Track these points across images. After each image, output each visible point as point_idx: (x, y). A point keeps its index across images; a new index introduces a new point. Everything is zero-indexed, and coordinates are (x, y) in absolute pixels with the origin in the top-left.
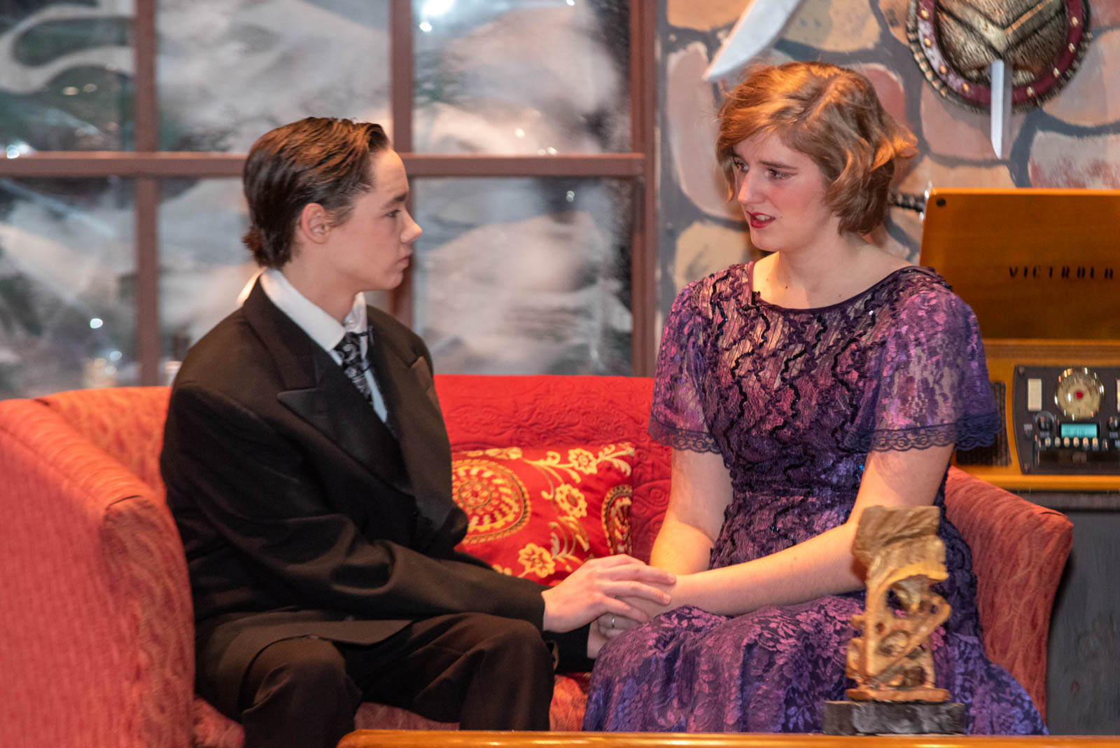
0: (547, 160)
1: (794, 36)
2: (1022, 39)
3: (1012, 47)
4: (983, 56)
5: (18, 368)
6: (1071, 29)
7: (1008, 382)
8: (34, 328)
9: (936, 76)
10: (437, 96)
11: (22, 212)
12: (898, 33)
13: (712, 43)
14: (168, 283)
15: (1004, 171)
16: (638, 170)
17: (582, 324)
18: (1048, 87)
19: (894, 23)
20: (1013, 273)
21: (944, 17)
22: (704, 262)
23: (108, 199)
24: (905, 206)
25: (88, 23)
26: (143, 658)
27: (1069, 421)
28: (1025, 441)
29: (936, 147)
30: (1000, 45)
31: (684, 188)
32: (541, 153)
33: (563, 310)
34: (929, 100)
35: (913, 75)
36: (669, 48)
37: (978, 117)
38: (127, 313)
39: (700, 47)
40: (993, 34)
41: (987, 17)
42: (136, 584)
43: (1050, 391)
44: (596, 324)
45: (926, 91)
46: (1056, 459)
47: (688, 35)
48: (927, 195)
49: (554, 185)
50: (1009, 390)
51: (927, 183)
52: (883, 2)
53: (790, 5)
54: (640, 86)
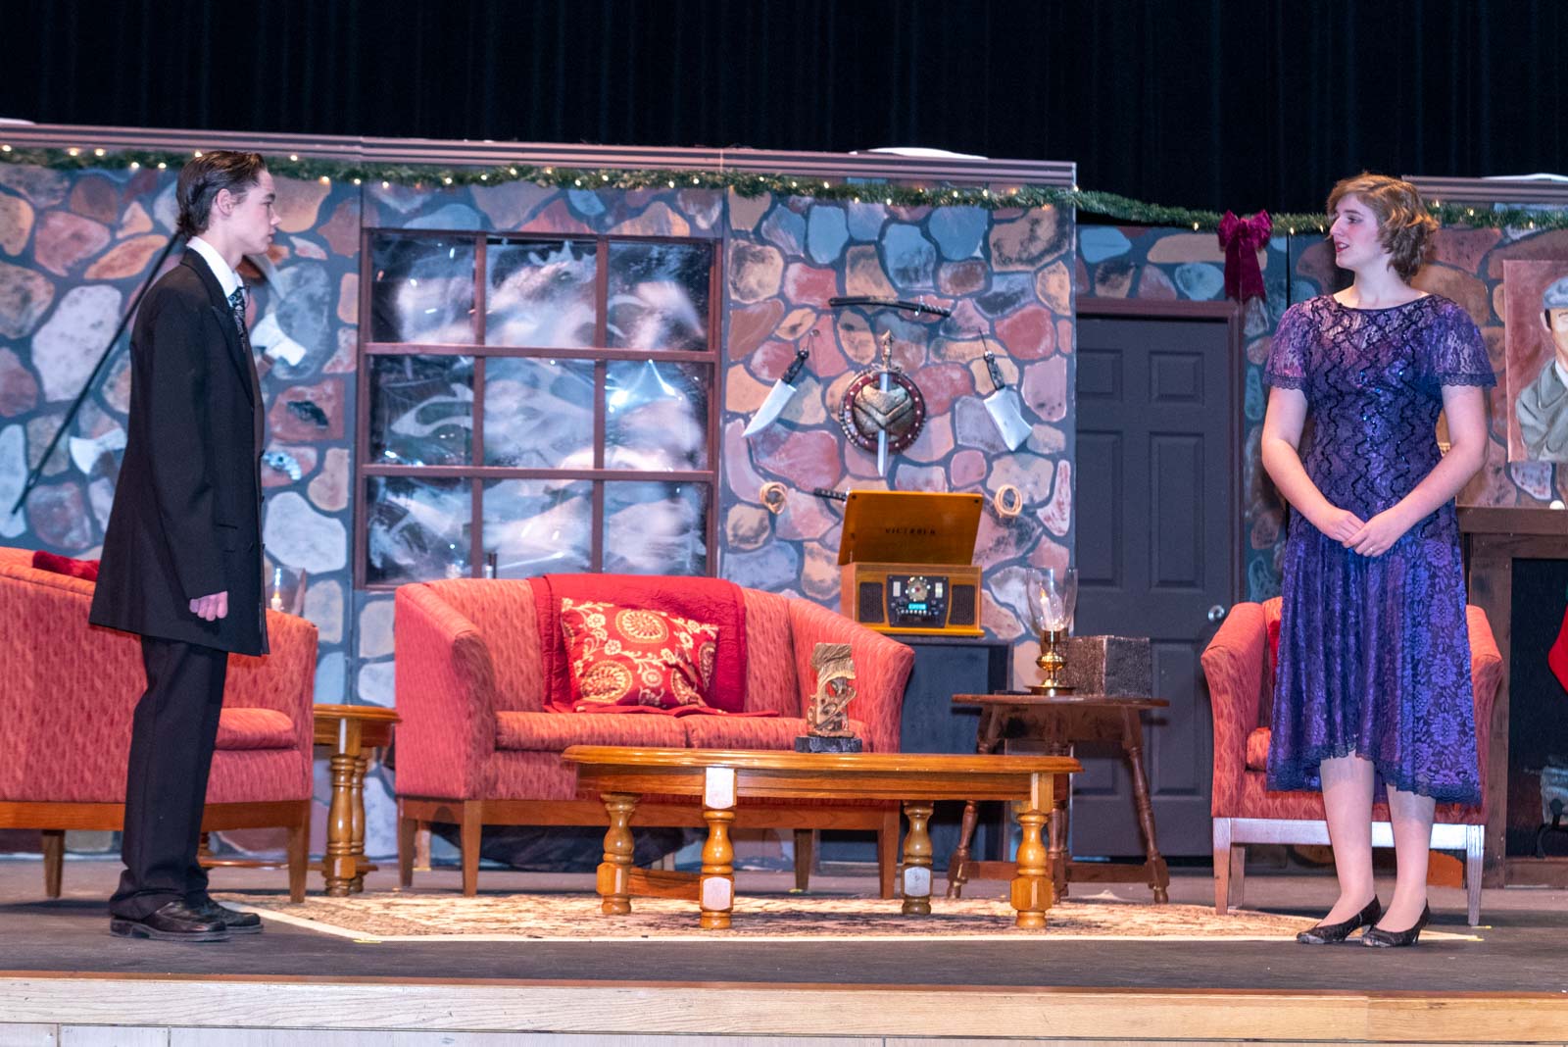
0: (668, 474)
1: (784, 417)
2: (893, 420)
3: (888, 424)
4: (876, 428)
5: (416, 567)
6: (916, 416)
7: (885, 584)
8: (423, 548)
9: (853, 437)
10: (615, 442)
11: (419, 493)
12: (835, 416)
13: (747, 420)
14: (486, 528)
15: (884, 483)
16: (710, 479)
17: (683, 552)
18: (906, 444)
19: (833, 412)
20: (887, 531)
21: (857, 409)
22: (741, 522)
23: (459, 488)
24: (837, 498)
25: (452, 405)
26: (472, 708)
27: (912, 602)
28: (892, 611)
29: (852, 469)
30: (883, 423)
31: (732, 487)
32: (665, 470)
33: (673, 544)
34: (849, 449)
35: (842, 437)
36: (726, 421)
37: (872, 457)
38: (467, 542)
39: (741, 421)
40: (880, 418)
41: (877, 410)
42: (469, 673)
43: (904, 587)
44: (689, 551)
45: (847, 443)
46: (907, 620)
47: (736, 415)
48: (847, 493)
49: (670, 486)
50: (885, 587)
51: (848, 487)
52: (829, 401)
53: (784, 402)
54: (712, 439)
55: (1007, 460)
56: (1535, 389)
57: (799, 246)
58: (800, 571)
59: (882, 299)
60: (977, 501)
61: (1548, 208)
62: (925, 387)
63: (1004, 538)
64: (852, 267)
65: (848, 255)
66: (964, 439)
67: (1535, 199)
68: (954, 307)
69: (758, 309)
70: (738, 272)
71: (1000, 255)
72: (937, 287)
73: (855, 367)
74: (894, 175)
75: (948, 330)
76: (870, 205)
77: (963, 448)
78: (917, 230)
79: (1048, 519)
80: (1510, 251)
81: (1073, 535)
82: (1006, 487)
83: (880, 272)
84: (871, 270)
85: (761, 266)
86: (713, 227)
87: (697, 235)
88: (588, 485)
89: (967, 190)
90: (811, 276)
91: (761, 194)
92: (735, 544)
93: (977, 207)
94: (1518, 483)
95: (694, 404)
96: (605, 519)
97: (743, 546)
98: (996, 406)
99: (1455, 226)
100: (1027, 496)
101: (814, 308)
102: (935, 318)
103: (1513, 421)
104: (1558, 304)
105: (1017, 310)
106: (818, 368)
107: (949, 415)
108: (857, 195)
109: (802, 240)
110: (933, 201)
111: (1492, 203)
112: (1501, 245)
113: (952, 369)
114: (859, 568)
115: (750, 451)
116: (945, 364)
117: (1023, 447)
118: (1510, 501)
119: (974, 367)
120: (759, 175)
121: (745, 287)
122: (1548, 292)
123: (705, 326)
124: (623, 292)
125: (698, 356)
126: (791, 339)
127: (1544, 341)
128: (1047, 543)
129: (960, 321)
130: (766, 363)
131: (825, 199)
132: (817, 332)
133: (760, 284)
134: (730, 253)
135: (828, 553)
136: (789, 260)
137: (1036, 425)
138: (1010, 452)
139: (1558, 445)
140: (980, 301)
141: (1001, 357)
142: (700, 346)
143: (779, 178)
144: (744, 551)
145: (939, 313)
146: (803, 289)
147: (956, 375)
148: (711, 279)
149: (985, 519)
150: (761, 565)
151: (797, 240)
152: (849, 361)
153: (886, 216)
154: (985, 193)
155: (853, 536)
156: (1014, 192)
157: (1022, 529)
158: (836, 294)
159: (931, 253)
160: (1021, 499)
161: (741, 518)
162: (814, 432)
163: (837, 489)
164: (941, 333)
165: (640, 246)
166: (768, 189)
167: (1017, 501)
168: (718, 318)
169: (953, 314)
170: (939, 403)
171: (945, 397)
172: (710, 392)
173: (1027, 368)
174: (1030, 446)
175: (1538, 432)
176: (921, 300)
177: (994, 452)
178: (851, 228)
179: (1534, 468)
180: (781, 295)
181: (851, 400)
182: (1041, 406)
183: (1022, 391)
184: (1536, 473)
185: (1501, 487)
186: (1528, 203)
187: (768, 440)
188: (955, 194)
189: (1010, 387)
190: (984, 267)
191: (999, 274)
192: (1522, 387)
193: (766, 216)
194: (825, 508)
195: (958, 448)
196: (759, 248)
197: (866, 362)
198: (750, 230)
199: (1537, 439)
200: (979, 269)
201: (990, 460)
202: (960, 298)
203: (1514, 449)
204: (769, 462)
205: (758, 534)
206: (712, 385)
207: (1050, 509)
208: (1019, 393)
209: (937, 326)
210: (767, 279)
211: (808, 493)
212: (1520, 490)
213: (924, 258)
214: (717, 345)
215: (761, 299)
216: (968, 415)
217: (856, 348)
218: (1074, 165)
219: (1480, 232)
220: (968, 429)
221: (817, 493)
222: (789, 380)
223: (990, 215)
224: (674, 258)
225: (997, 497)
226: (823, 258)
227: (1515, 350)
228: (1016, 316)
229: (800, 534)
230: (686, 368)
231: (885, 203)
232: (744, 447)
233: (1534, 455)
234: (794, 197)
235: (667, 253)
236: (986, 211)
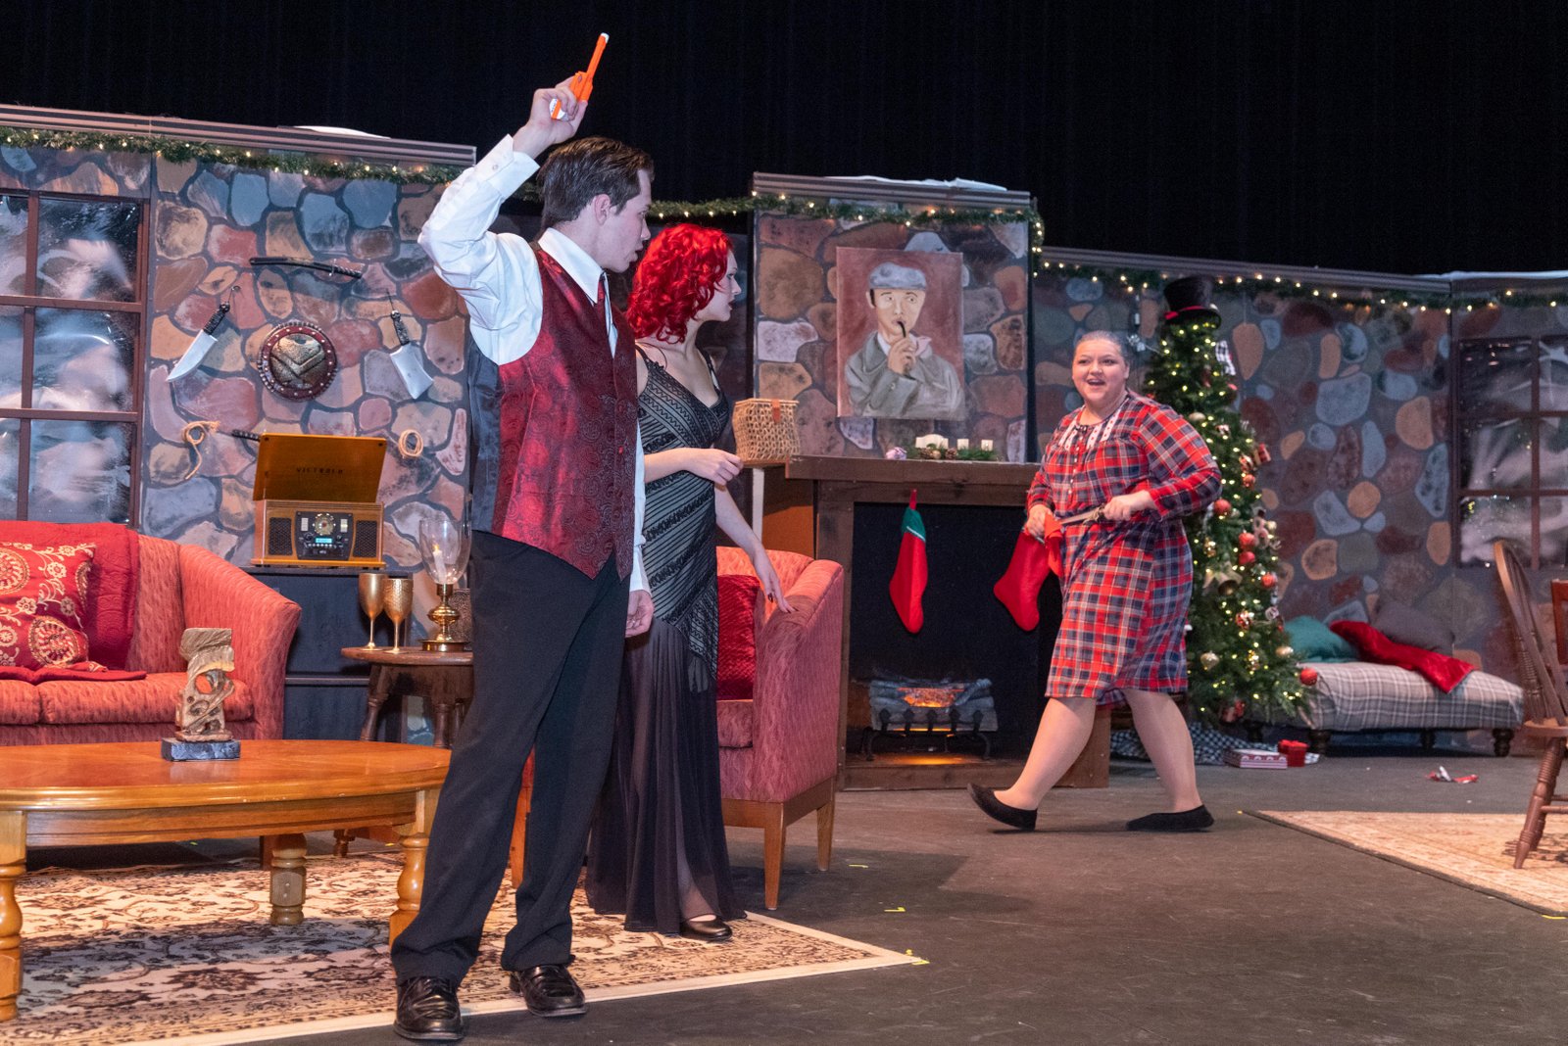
0: (94, 414)
1: (205, 364)
2: (307, 370)
3: (302, 373)
4: (291, 377)
6: (328, 366)
7: (293, 520)
9: (269, 384)
10: (45, 384)
12: (253, 365)
13: (170, 366)
15: (298, 426)
16: (134, 420)
17: (107, 486)
18: (318, 391)
19: (252, 360)
20: (298, 471)
21: (274, 359)
24: (253, 439)
27: (318, 536)
28: (299, 544)
29: (269, 415)
30: (297, 372)
31: (155, 427)
32: (91, 411)
33: (97, 478)
34: (266, 393)
35: (259, 384)
36: (151, 367)
37: (287, 402)
39: (165, 367)
40: (295, 367)
41: (292, 360)
43: (311, 523)
44: (114, 484)
45: (265, 391)
46: (312, 553)
47: (160, 362)
48: (263, 435)
49: (97, 425)
50: (293, 522)
51: (264, 429)
52: (248, 351)
53: (206, 351)
54: (137, 383)
55: (412, 406)
56: (861, 357)
57: (222, 209)
58: (218, 505)
59: (298, 260)
60: (381, 444)
61: (873, 204)
62: (337, 341)
63: (406, 476)
64: (272, 230)
65: (268, 219)
66: (374, 389)
67: (866, 196)
68: (365, 270)
69: (184, 265)
70: (165, 230)
71: (408, 225)
72: (349, 251)
73: (272, 320)
74: (310, 149)
75: (358, 290)
76: (289, 175)
77: (371, 396)
78: (333, 199)
79: (446, 460)
80: (842, 239)
81: (467, 476)
82: (409, 431)
83: (297, 236)
84: (290, 234)
85: (186, 225)
86: (141, 188)
87: (124, 195)
88: (16, 425)
89: (379, 166)
90: (233, 237)
91: (188, 159)
92: (158, 480)
93: (387, 182)
94: (846, 435)
95: (121, 350)
96: (32, 454)
97: (164, 481)
98: (400, 358)
99: (799, 217)
100: (427, 439)
101: (235, 266)
102: (348, 279)
103: (843, 381)
104: (881, 285)
105: (420, 275)
106: (239, 321)
107: (358, 367)
108: (277, 165)
109: (226, 204)
110: (347, 174)
111: (828, 199)
112: (834, 234)
113: (361, 325)
114: (269, 505)
115: (173, 395)
116: (356, 320)
117: (424, 397)
118: (839, 452)
119: (381, 324)
120: (185, 143)
121: (171, 244)
122: (873, 275)
123: (132, 280)
124: (54, 246)
125: (125, 306)
126: (213, 293)
127: (869, 315)
128: (444, 481)
129: (370, 283)
130: (189, 315)
131: (247, 168)
132: (238, 289)
133: (184, 241)
134: (157, 213)
135: (244, 488)
136: (212, 222)
137: (436, 377)
138: (413, 401)
139: (879, 403)
140: (386, 265)
141: (406, 315)
142: (129, 297)
143: (203, 146)
144: (165, 486)
145: (351, 275)
146: (225, 248)
147: (366, 331)
148: (139, 236)
149: (389, 460)
150: (181, 499)
151: (221, 204)
152: (267, 315)
153: (304, 186)
154: (394, 169)
155: (266, 473)
156: (420, 169)
157: (422, 468)
158: (256, 255)
159: (344, 221)
160: (422, 442)
161: (163, 456)
162: (233, 379)
163: (253, 431)
164: (353, 293)
165: (71, 204)
166: (194, 156)
167: (418, 444)
168: (144, 272)
169: (364, 276)
170: (349, 355)
171: (355, 350)
172: (136, 339)
173: (429, 326)
174: (431, 395)
175: (864, 393)
176: (334, 262)
177: (399, 400)
178: (272, 195)
179: (858, 422)
180: (205, 253)
181: (269, 351)
182: (442, 360)
183: (425, 347)
184: (861, 427)
185: (832, 438)
186: (858, 199)
187: (190, 384)
188: (367, 168)
189: (414, 343)
190: (392, 235)
191: (404, 242)
192: (850, 354)
193: (191, 180)
194: (242, 447)
195: (366, 396)
196: (185, 209)
197: (283, 317)
198: (177, 192)
199: (862, 398)
200: (388, 237)
201: (395, 407)
202: (371, 262)
203: (843, 406)
204: (189, 405)
205: (178, 471)
206: (138, 333)
207: (448, 451)
208: (422, 347)
209: (349, 287)
210: (191, 238)
211: (227, 434)
212: (847, 440)
213: (338, 224)
214: (143, 295)
215: (186, 256)
216: (376, 368)
217: (274, 304)
218: (474, 149)
219: (817, 222)
220: (375, 378)
221: (236, 435)
222: (210, 331)
223: (399, 189)
224: (103, 216)
225: (401, 440)
226: (245, 221)
227: (845, 323)
228: (420, 280)
229: (218, 472)
230: (113, 317)
231: (303, 173)
232: (167, 390)
233: (859, 411)
234: (218, 164)
235: (97, 211)
236: (395, 186)
